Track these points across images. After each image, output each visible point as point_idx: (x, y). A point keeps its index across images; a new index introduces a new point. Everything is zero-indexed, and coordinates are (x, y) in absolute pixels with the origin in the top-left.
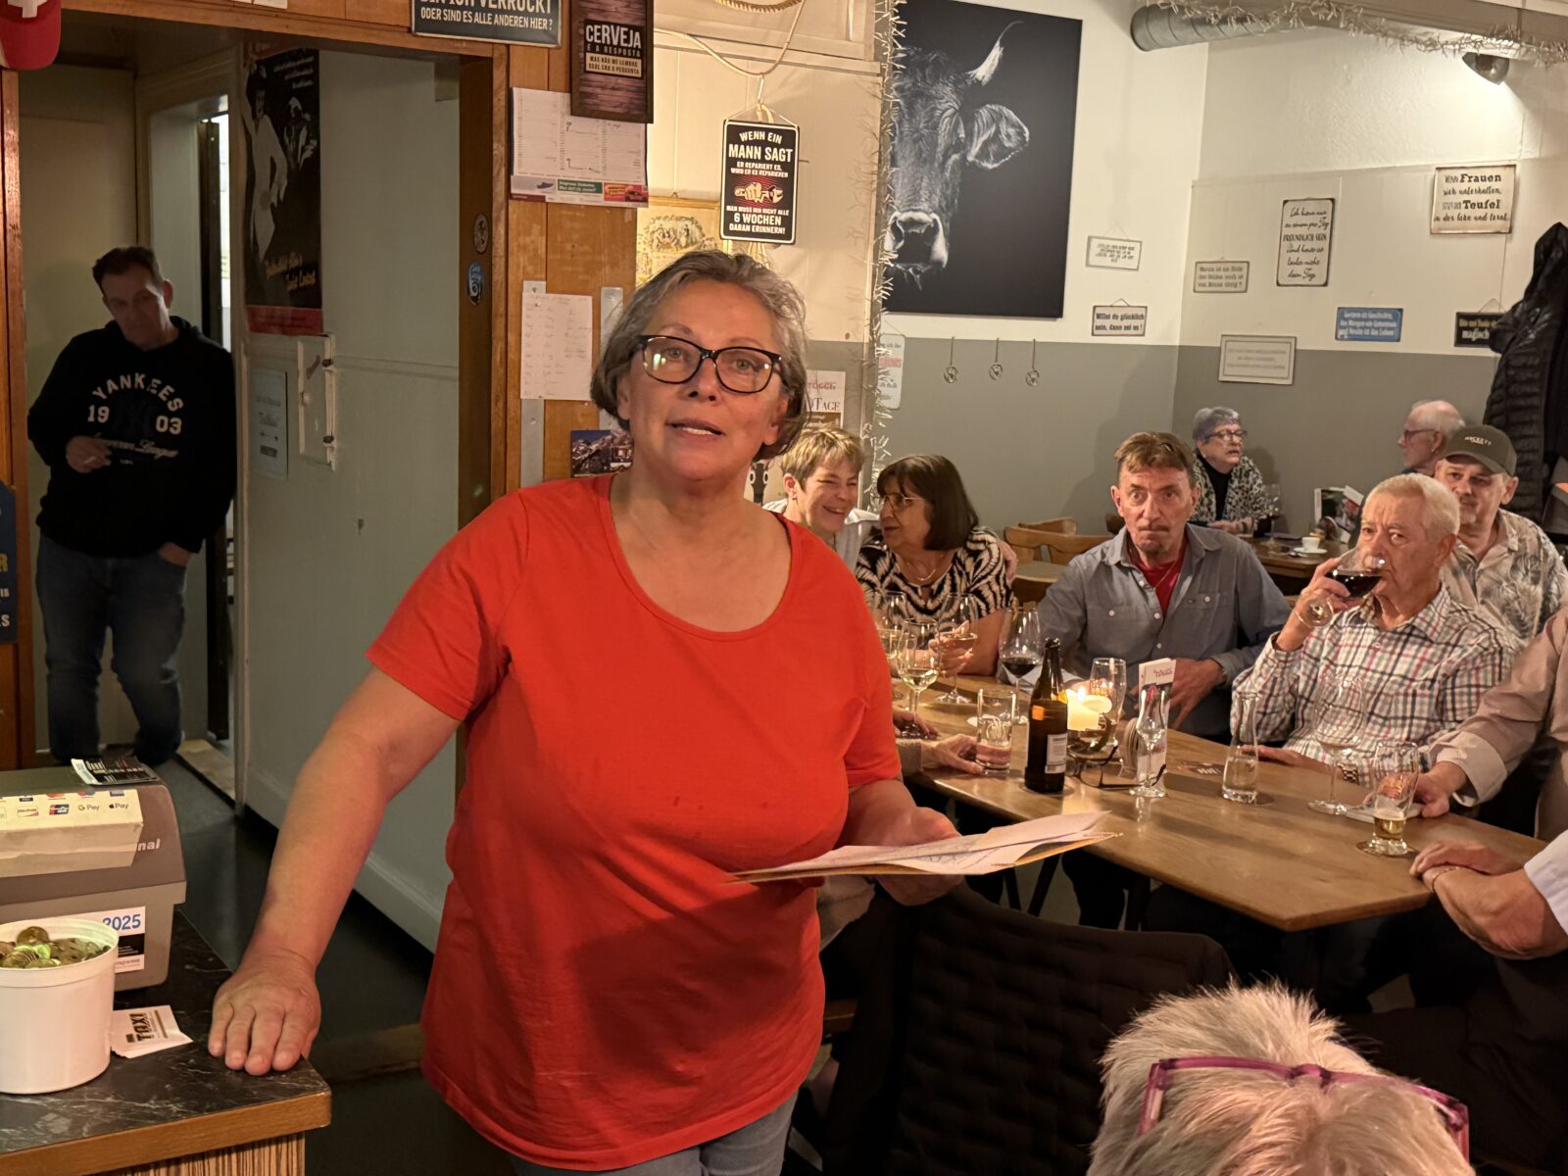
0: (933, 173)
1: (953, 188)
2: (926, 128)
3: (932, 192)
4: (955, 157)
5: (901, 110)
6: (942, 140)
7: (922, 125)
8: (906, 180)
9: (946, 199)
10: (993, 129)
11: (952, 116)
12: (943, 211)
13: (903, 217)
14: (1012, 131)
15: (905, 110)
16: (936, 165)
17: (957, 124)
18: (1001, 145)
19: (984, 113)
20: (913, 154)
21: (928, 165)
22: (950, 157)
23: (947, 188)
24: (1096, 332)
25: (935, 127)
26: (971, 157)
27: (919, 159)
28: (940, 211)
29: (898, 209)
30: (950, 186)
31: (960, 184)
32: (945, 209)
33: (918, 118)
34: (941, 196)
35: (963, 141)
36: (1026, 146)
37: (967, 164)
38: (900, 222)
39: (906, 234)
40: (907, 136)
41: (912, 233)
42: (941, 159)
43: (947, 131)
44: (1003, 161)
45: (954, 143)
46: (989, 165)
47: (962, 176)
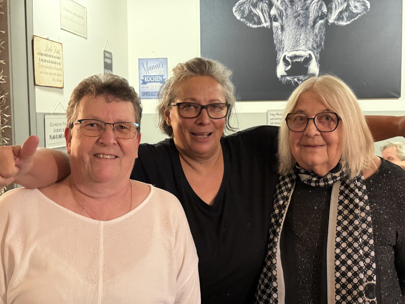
0: (307, 31)
1: (321, 36)
2: (302, 10)
3: (307, 40)
4: (321, 21)
5: (286, 3)
6: (312, 15)
7: (299, 9)
8: (291, 37)
9: (317, 43)
10: (345, 5)
12: (315, 49)
13: (291, 54)
14: (358, 4)
15: (288, 3)
16: (309, 27)
17: (321, 5)
18: (351, 12)
20: (294, 23)
21: (304, 27)
22: (318, 22)
23: (317, 37)
25: (307, 9)
26: (331, 21)
27: (298, 25)
28: (313, 49)
29: (286, 51)
30: (319, 36)
31: (325, 35)
32: (316, 48)
33: (296, 6)
34: (313, 42)
35: (326, 13)
36: (368, 11)
37: (329, 24)
38: (288, 57)
39: (292, 62)
40: (290, 15)
41: (296, 62)
42: (312, 24)
43: (315, 9)
44: (353, 20)
45: (320, 15)
46: (343, 23)
47: (326, 31)
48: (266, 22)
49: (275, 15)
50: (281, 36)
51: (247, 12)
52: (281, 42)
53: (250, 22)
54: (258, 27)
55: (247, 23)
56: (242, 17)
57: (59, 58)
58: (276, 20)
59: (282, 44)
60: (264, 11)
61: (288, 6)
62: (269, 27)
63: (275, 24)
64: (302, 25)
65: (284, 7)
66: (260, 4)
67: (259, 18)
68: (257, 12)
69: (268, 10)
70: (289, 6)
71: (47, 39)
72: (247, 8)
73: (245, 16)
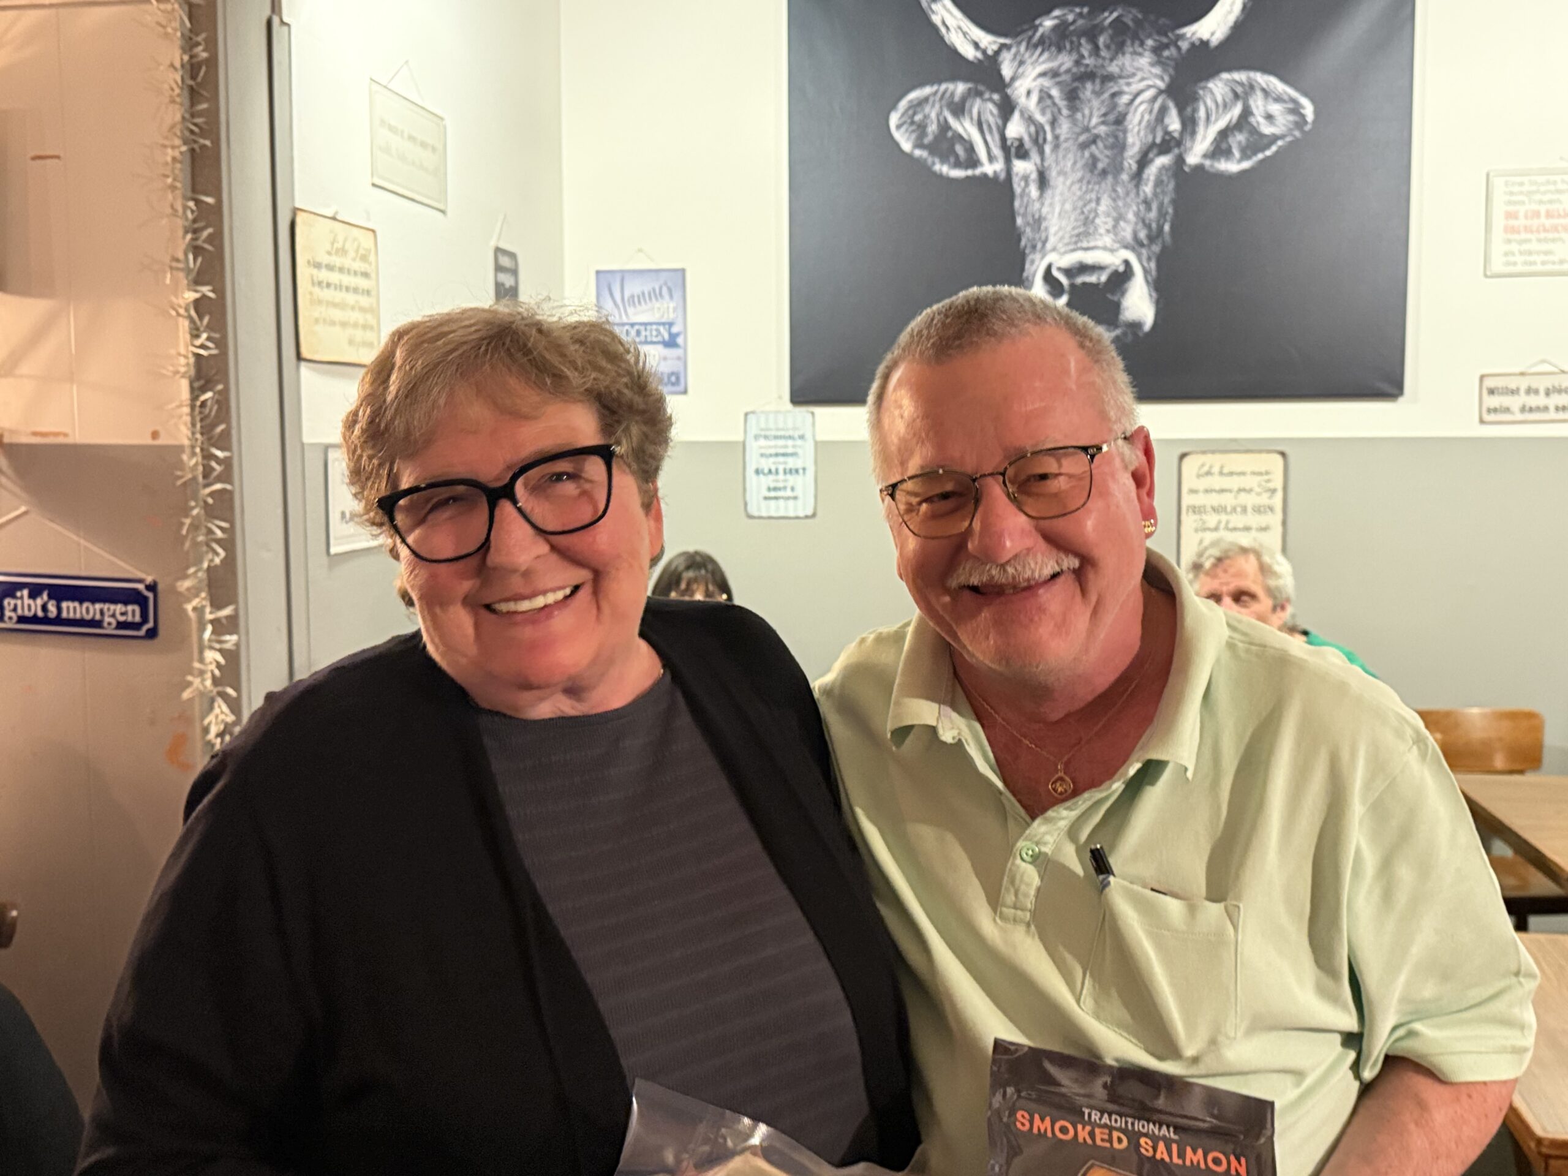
0: (1119, 189)
1: (1161, 206)
2: (1103, 123)
3: (1119, 218)
4: (1163, 160)
5: (1054, 104)
6: (1135, 139)
7: (1094, 121)
8: (1068, 207)
9: (1148, 226)
10: (1237, 110)
11: (1154, 99)
12: (1142, 245)
13: (1069, 260)
14: (1275, 108)
15: (1062, 104)
16: (1125, 177)
17: (1163, 111)
18: (1254, 131)
19: (1218, 87)
20: (1079, 165)
21: (1110, 178)
22: (1152, 161)
23: (1149, 208)
24: (1487, 417)
25: (1120, 120)
26: (1193, 158)
27: (1092, 171)
28: (1136, 245)
29: (1054, 249)
30: (1154, 206)
31: (1174, 202)
32: (1145, 242)
33: (1087, 112)
34: (1136, 224)
35: (1176, 135)
36: (1308, 128)
37: (1186, 169)
38: (1059, 269)
39: (1073, 286)
40: (1067, 140)
41: (1084, 284)
42: (1134, 167)
43: (1144, 123)
44: (1260, 156)
45: (1158, 140)
46: (1231, 166)
47: (1178, 188)
48: (991, 158)
49: (1020, 141)
50: (1037, 205)
51: (932, 128)
52: (1038, 222)
53: (944, 160)
54: (968, 177)
55: (934, 164)
56: (919, 145)
57: (366, 275)
58: (1023, 154)
59: (1039, 228)
60: (985, 127)
61: (1059, 111)
62: (1003, 176)
63: (1020, 167)
64: (1104, 173)
65: (1049, 116)
66: (976, 106)
67: (970, 149)
68: (967, 128)
69: (1000, 122)
70: (1065, 112)
71: (334, 219)
72: (933, 115)
73: (926, 141)
